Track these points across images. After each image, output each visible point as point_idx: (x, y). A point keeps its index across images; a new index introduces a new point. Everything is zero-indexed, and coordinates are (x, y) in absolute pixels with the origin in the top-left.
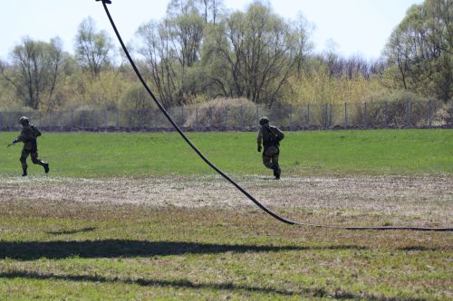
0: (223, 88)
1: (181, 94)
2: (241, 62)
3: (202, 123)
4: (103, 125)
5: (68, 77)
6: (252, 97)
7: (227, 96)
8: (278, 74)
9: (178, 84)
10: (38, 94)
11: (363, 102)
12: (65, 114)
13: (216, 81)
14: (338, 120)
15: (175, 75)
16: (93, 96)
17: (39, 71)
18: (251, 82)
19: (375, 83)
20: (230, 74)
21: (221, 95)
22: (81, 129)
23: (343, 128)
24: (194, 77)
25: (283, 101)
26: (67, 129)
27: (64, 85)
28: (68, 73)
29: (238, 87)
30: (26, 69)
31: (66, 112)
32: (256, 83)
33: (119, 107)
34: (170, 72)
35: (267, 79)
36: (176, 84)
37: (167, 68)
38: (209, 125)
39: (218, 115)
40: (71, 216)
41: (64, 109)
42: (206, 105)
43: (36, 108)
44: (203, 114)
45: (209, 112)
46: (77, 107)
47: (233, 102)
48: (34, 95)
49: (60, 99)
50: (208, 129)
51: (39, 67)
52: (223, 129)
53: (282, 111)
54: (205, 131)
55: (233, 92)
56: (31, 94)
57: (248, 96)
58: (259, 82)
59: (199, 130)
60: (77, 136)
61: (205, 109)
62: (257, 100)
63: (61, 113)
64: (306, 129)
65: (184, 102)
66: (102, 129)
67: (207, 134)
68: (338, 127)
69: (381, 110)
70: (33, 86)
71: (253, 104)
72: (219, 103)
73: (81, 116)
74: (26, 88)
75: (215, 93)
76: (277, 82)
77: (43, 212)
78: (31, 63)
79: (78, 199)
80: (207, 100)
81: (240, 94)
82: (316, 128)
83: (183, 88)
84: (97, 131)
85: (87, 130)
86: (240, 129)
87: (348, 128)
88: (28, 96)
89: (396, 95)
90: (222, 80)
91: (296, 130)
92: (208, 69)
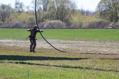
0: (54, 17)
1: (42, 19)
2: (59, 11)
3: (48, 27)
4: (22, 27)
5: (13, 14)
6: (61, 20)
7: (55, 20)
8: (68, 14)
9: (42, 16)
10: (5, 18)
11: (90, 22)
12: (12, 24)
13: (52, 16)
14: (84, 26)
15: (41, 14)
16: (19, 19)
17: (5, 12)
18: (61, 16)
19: (94, 17)
20: (56, 14)
21: (53, 19)
22: (16, 28)
23: (85, 28)
24: (46, 15)
25: (69, 21)
26: (13, 28)
27: (12, 16)
28: (13, 13)
29: (58, 17)
30: (2, 12)
31: (12, 23)
32: (62, 16)
33: (26, 22)
34: (40, 13)
35: (65, 15)
36: (41, 16)
37: (39, 12)
38: (50, 27)
39: (52, 25)
40: (17, 50)
41: (12, 22)
42: (49, 22)
43: (4, 22)
44: (48, 24)
45: (50, 24)
46: (15, 22)
47: (57, 21)
48: (4, 19)
49: (11, 20)
50: (50, 28)
51: (5, 11)
52: (54, 28)
53: (69, 24)
54: (49, 29)
55: (56, 19)
56: (3, 18)
57: (60, 20)
58: (63, 16)
59: (48, 28)
60: (16, 29)
61: (49, 23)
62: (62, 21)
63: (11, 24)
64: (76, 28)
65: (44, 21)
66: (22, 28)
67: (50, 29)
68: (84, 28)
69: (95, 24)
70: (4, 16)
71: (62, 22)
72: (53, 21)
73: (16, 24)
74: (2, 17)
75: (52, 19)
76: (68, 16)
77: (10, 49)
78: (3, 10)
79: (18, 46)
80: (49, 21)
81: (58, 19)
82: (78, 28)
83: (43, 17)
84: (21, 28)
85: (18, 28)
86: (58, 28)
87: (87, 28)
88: (2, 19)
89: (99, 20)
90: (53, 15)
91: (73, 29)
92: (50, 13)
